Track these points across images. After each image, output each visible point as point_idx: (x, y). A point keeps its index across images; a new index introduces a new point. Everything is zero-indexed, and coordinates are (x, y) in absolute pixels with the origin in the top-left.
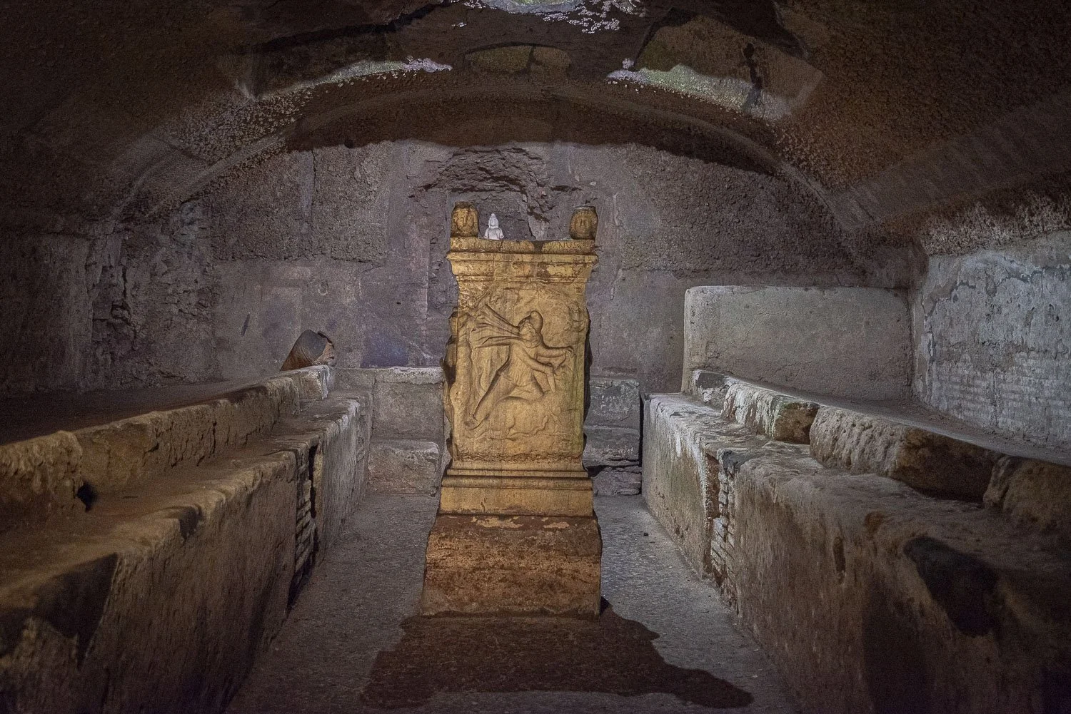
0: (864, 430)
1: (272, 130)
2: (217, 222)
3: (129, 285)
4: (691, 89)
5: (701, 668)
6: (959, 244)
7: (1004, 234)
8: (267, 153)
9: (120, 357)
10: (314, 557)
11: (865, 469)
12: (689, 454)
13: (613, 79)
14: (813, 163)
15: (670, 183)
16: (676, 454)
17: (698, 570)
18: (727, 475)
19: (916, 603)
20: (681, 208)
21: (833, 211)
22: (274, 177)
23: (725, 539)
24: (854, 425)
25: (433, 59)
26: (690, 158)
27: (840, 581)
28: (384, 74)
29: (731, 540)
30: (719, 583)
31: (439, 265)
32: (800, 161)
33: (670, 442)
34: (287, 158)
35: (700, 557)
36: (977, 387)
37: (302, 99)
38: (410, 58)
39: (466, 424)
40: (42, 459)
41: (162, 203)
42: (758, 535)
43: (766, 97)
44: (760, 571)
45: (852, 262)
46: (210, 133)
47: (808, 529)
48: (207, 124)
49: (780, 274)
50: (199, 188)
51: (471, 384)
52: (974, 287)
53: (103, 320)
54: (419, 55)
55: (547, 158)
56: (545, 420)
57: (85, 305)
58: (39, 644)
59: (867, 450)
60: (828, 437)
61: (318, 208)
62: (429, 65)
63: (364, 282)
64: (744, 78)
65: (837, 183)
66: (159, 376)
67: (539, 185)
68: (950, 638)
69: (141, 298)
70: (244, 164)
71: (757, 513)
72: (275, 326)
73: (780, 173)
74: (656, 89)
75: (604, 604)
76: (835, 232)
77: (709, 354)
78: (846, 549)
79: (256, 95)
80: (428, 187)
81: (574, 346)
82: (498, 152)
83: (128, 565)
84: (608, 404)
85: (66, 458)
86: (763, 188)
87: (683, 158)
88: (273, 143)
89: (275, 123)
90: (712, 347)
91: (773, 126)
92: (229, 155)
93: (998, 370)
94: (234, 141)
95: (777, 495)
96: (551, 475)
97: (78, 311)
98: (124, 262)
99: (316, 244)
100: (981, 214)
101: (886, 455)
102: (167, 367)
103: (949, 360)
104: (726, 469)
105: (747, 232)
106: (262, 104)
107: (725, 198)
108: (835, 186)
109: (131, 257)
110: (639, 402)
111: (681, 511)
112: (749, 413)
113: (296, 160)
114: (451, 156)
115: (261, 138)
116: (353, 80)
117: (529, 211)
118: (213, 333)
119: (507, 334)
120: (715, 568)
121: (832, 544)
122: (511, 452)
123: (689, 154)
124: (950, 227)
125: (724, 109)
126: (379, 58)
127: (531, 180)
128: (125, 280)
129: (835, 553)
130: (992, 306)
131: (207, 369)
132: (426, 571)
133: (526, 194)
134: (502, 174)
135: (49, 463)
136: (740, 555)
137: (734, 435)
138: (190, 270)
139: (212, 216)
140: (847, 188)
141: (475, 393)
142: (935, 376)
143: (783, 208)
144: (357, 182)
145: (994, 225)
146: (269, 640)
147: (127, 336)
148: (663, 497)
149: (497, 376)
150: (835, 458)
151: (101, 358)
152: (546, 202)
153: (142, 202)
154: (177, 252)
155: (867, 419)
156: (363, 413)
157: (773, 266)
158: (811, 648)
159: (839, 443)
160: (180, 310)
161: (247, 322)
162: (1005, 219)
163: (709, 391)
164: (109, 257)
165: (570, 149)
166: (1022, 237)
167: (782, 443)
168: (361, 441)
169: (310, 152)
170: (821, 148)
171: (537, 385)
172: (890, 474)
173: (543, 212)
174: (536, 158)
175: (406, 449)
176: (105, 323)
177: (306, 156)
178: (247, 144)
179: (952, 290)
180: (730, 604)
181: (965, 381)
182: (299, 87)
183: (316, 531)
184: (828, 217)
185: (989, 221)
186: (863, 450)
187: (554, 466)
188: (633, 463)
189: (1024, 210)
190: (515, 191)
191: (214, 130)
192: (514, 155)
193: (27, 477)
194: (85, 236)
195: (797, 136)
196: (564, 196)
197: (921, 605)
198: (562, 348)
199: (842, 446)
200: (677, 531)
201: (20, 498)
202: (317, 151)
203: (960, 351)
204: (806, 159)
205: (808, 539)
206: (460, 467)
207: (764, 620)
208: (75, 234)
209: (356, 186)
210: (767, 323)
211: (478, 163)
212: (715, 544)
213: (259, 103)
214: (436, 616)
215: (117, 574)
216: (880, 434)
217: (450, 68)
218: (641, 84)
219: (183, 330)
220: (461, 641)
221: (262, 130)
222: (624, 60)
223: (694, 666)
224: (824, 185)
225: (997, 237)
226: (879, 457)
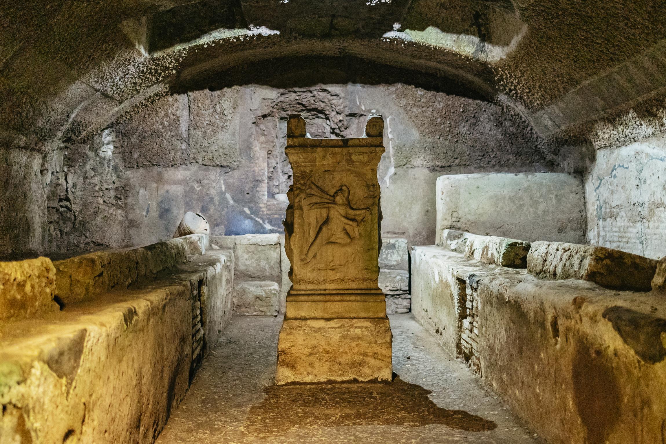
0: (565, 252)
1: (161, 79)
2: (126, 143)
3: (70, 184)
4: (439, 43)
5: (461, 409)
6: (618, 140)
7: (649, 130)
8: (157, 96)
9: (66, 233)
10: (203, 353)
11: (566, 276)
12: (444, 280)
13: (386, 38)
14: (519, 91)
15: (424, 109)
16: (435, 282)
17: (452, 353)
18: (472, 290)
19: (612, 348)
20: (432, 126)
21: (532, 123)
22: (163, 112)
23: (471, 331)
24: (557, 250)
25: (267, 27)
26: (437, 92)
27: (556, 344)
28: (235, 38)
29: (476, 331)
30: (467, 361)
31: (274, 168)
32: (511, 90)
33: (431, 275)
34: (170, 99)
35: (454, 346)
36: (630, 233)
37: (180, 56)
38: (251, 26)
39: (302, 260)
40: (31, 272)
41: (88, 129)
42: (495, 324)
43: (488, 47)
44: (497, 347)
45: (545, 158)
46: (120, 80)
47: (532, 314)
48: (118, 74)
49: (497, 167)
50: (113, 119)
51: (304, 234)
52: (627, 168)
53: (53, 208)
54: (258, 25)
55: (342, 95)
56: (353, 256)
57: (42, 197)
58: (43, 379)
59: (568, 264)
60: (539, 259)
61: (192, 132)
62: (265, 31)
63: (224, 180)
64: (474, 35)
65: (536, 104)
66: (92, 245)
67: (338, 113)
68: (636, 367)
69: (79, 194)
70: (142, 103)
71: (495, 311)
72: (167, 211)
73: (497, 100)
74: (415, 44)
75: (394, 375)
76: (533, 138)
77: (454, 219)
78: (559, 322)
79: (149, 54)
80: (264, 116)
81: (371, 208)
82: (311, 92)
83: (94, 337)
84: (387, 255)
85: (46, 274)
86: (485, 111)
87: (432, 92)
88: (160, 88)
89: (162, 74)
90: (455, 214)
91: (493, 67)
92: (132, 97)
93: (645, 220)
94: (135, 86)
95: (509, 295)
96: (358, 292)
97: (37, 201)
98: (66, 169)
99: (192, 156)
100: (633, 118)
101: (581, 266)
102: (97, 238)
103: (611, 217)
104: (471, 286)
105: (475, 140)
106: (154, 60)
107: (461, 118)
108: (534, 106)
109: (70, 166)
110: (407, 253)
111: (439, 318)
112: (483, 253)
113: (176, 100)
114: (279, 95)
115: (153, 85)
116: (213, 42)
117: (331, 131)
118: (126, 216)
119: (326, 201)
120: (464, 351)
121: (549, 321)
122: (332, 278)
123: (437, 89)
124: (612, 128)
125: (461, 56)
126: (231, 27)
127: (333, 110)
128: (67, 182)
129: (552, 326)
130: (641, 179)
131: (123, 240)
132: (278, 356)
133: (329, 120)
134: (313, 106)
135: (35, 275)
136: (482, 339)
137: (475, 266)
138: (109, 175)
139: (123, 139)
140: (542, 107)
141: (307, 240)
142: (601, 229)
143: (499, 124)
144: (218, 114)
145: (641, 125)
146: (179, 401)
147: (69, 219)
148: (427, 311)
149: (320, 229)
150: (545, 272)
151: (54, 233)
152: (343, 124)
153: (75, 128)
154: (100, 163)
155: (566, 245)
156: (228, 264)
157: (493, 162)
158: (535, 391)
159: (548, 262)
160: (104, 201)
161: (148, 208)
162: (650, 120)
163: (455, 242)
164: (56, 165)
165: (358, 87)
166: (661, 131)
167: (507, 268)
168: (228, 281)
169: (186, 95)
170: (525, 80)
171: (347, 234)
172: (584, 277)
173: (341, 131)
174: (335, 95)
175: (258, 287)
176: (55, 210)
177: (183, 99)
178: (144, 89)
179: (612, 171)
180: (476, 372)
181: (622, 230)
182: (177, 48)
183: (204, 334)
184: (529, 128)
185: (639, 122)
186: (565, 265)
187: (360, 286)
188: (405, 292)
189: (663, 112)
190: (322, 118)
191: (122, 78)
192: (321, 94)
193: (22, 283)
194: (39, 151)
195: (509, 73)
196: (355, 120)
197: (615, 350)
198: (363, 209)
199: (549, 264)
200: (437, 332)
201: (19, 297)
202: (190, 94)
203: (618, 210)
204: (515, 89)
205: (532, 320)
206: (299, 288)
207: (501, 378)
208: (33, 150)
209: (217, 117)
210: (491, 198)
211: (297, 100)
212: (464, 336)
213: (152, 59)
214: (286, 385)
215: (88, 341)
216: (577, 253)
217: (278, 33)
218: (406, 41)
219: (106, 214)
220: (304, 399)
221: (154, 79)
222: (394, 24)
223: (457, 408)
224: (526, 106)
225: (644, 133)
226: (576, 267)
